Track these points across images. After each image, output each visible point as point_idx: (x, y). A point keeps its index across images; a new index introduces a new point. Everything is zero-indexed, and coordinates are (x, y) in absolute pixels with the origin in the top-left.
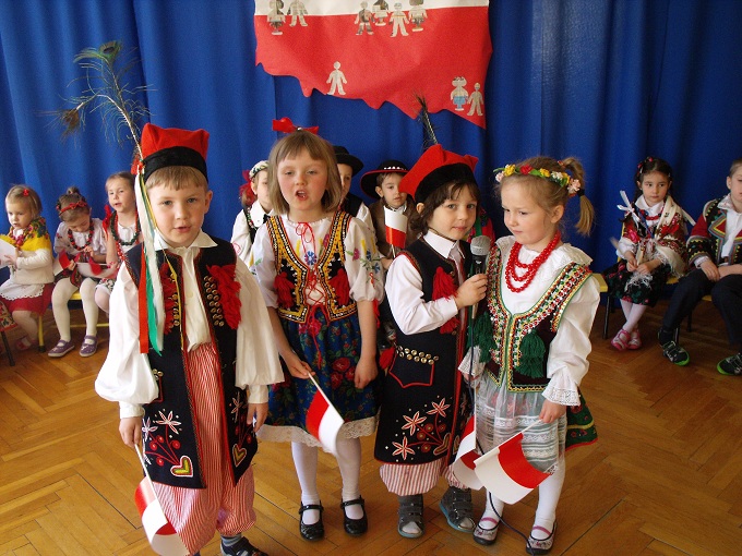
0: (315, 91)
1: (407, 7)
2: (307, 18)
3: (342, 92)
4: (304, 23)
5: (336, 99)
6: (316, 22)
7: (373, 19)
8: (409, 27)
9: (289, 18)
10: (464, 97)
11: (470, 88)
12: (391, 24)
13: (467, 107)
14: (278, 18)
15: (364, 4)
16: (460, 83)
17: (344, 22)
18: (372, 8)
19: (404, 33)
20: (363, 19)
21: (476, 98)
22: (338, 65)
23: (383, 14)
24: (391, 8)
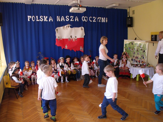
0: (63, 48)
1: (75, 38)
2: (62, 39)
3: (67, 49)
4: (62, 40)
5: (66, 49)
6: (63, 39)
7: (70, 39)
8: (75, 40)
9: (60, 39)
10: (81, 49)
11: (82, 48)
12: (73, 40)
13: (82, 50)
14: (59, 39)
15: (69, 37)
16: (81, 47)
17: (67, 40)
18: (70, 38)
19: (74, 41)
20: (69, 39)
21: (83, 49)
22: (66, 45)
23: (72, 39)
24: (73, 38)
